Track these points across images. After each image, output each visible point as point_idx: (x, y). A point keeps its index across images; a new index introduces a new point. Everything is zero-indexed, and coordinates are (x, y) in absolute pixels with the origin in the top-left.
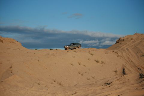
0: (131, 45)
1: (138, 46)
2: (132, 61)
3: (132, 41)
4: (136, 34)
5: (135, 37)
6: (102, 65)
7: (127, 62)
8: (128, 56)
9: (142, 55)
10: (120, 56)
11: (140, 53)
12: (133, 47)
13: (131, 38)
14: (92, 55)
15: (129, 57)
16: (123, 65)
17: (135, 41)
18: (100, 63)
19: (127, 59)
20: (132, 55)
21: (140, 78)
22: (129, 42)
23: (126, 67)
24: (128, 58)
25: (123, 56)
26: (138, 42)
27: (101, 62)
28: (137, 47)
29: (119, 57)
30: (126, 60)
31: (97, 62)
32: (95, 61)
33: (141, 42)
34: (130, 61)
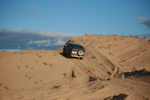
1: (89, 48)
2: (82, 64)
3: (82, 42)
4: (86, 34)
5: (85, 38)
6: (50, 67)
9: (92, 57)
11: (90, 55)
13: (81, 39)
14: (40, 57)
16: (72, 68)
17: (85, 43)
18: (48, 66)
21: (90, 81)
22: (79, 43)
23: (75, 69)
24: (78, 60)
27: (49, 64)
28: (87, 48)
29: (68, 60)
31: (45, 64)
32: (43, 63)
33: (91, 43)
34: (80, 63)
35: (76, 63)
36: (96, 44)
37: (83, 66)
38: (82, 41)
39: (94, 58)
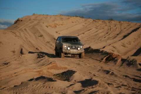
0: (29, 26)
1: (36, 26)
2: (30, 42)
3: (30, 21)
4: (34, 14)
5: (33, 18)
7: (25, 42)
8: (26, 36)
9: (39, 35)
10: (18, 36)
12: (31, 27)
13: (29, 19)
16: (21, 45)
17: (33, 22)
19: (25, 40)
20: (30, 35)
21: (38, 57)
22: (27, 22)
23: (23, 47)
24: (26, 38)
25: (21, 36)
26: (35, 22)
28: (35, 27)
29: (17, 38)
30: (24, 40)
33: (39, 22)
34: (28, 41)
35: (25, 41)
36: (43, 23)
37: (32, 44)
38: (30, 20)
39: (41, 36)
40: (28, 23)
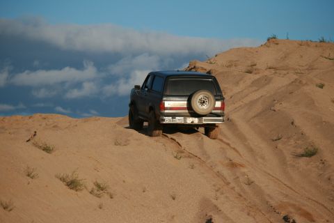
0: (247, 100)
1: (284, 105)
2: (250, 183)
3: (253, 77)
4: (272, 40)
5: (267, 58)
6: (95, 201)
7: (228, 184)
8: (231, 154)
9: (300, 151)
10: (190, 156)
11: (292, 142)
12: (258, 108)
13: (249, 63)
14: (47, 149)
15: (237, 160)
16: (205, 203)
17: (268, 80)
18: (85, 191)
19: (226, 172)
20: (251, 150)
22: (237, 83)
23: (218, 210)
24: (233, 165)
25: (204, 153)
26: (280, 82)
27: (91, 186)
28: (277, 107)
29: (184, 162)
30: (219, 174)
31: (73, 184)
32: (63, 179)
33: (298, 83)
34: (241, 179)
35: (224, 179)
36: (321, 86)
37: (259, 192)
38: (250, 72)
39: (310, 154)
40: (242, 86)
